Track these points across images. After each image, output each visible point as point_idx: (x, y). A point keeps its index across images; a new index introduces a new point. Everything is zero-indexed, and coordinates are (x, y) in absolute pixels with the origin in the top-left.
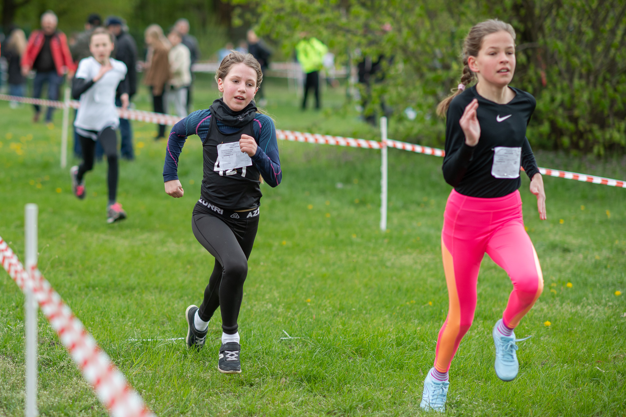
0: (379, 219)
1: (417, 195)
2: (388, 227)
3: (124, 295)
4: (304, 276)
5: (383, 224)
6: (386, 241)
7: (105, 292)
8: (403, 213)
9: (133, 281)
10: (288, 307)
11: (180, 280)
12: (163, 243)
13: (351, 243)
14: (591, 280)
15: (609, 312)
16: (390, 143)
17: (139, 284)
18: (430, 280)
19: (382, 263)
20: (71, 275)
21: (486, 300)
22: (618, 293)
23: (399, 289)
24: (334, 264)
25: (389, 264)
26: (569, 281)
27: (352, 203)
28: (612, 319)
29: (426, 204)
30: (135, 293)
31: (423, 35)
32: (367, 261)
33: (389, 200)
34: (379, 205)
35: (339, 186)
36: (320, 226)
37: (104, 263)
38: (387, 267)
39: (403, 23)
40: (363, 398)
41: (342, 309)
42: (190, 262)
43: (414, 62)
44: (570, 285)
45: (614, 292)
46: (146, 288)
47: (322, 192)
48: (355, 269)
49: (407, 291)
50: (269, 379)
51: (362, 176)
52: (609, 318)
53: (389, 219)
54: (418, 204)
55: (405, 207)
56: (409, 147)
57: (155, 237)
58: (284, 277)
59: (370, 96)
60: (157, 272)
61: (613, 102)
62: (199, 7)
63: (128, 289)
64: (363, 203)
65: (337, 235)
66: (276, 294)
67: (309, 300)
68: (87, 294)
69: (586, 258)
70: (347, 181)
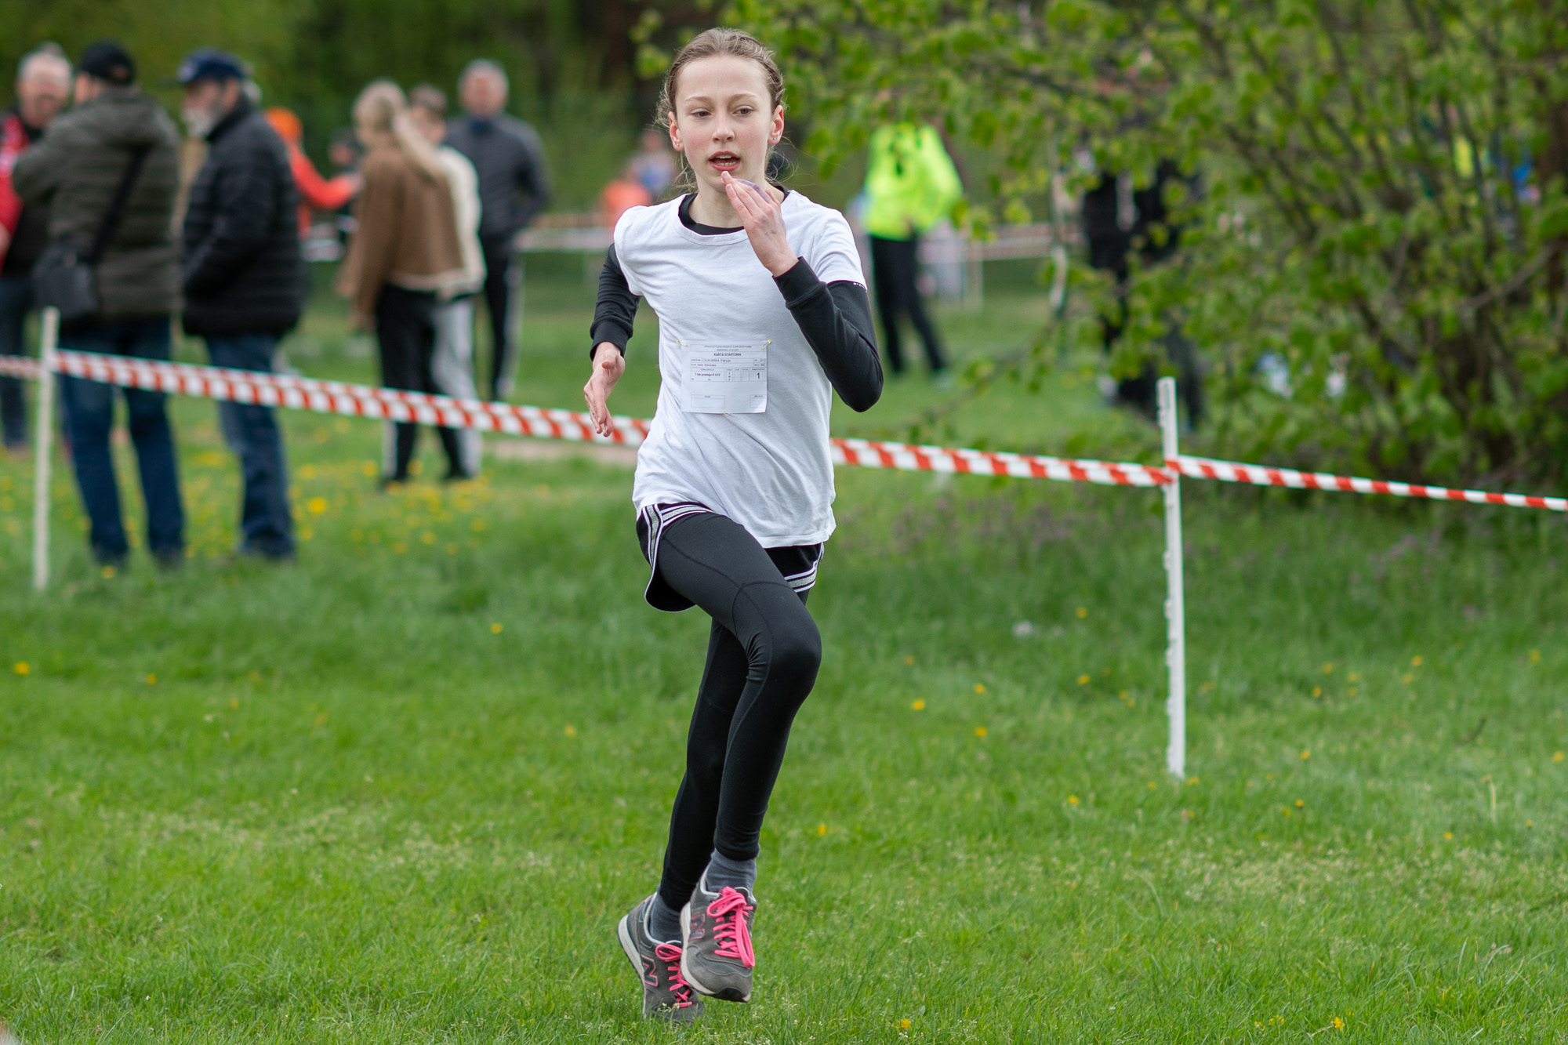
1: (1299, 656)
2: (1188, 769)
3: (244, 1018)
4: (890, 940)
5: (1176, 758)
6: (1185, 814)
7: (179, 1010)
8: (1249, 717)
9: (278, 969)
11: (447, 961)
12: (389, 839)
13: (1063, 827)
16: (1192, 467)
17: (297, 979)
18: (1339, 943)
19: (1172, 891)
20: (57, 955)
21: (1534, 1007)
23: (1228, 978)
24: (997, 899)
25: (1193, 893)
27: (1067, 688)
29: (1332, 686)
30: (284, 1012)
31: (1307, 88)
32: (1118, 886)
33: (1195, 675)
34: (1163, 693)
35: (1024, 629)
36: (953, 772)
37: (177, 911)
38: (1186, 904)
39: (1236, 47)
42: (482, 904)
43: (1279, 184)
46: (326, 994)
47: (963, 654)
49: (1257, 982)
51: (1102, 595)
53: (1192, 739)
54: (1304, 686)
55: (1256, 697)
56: (1259, 475)
57: (363, 819)
58: (821, 946)
59: (1125, 312)
60: (364, 941)
62: (532, 25)
63: (259, 999)
64: (1106, 686)
65: (1010, 797)
66: (789, 1005)
67: (906, 1022)
68: (111, 1018)
70: (1052, 612)
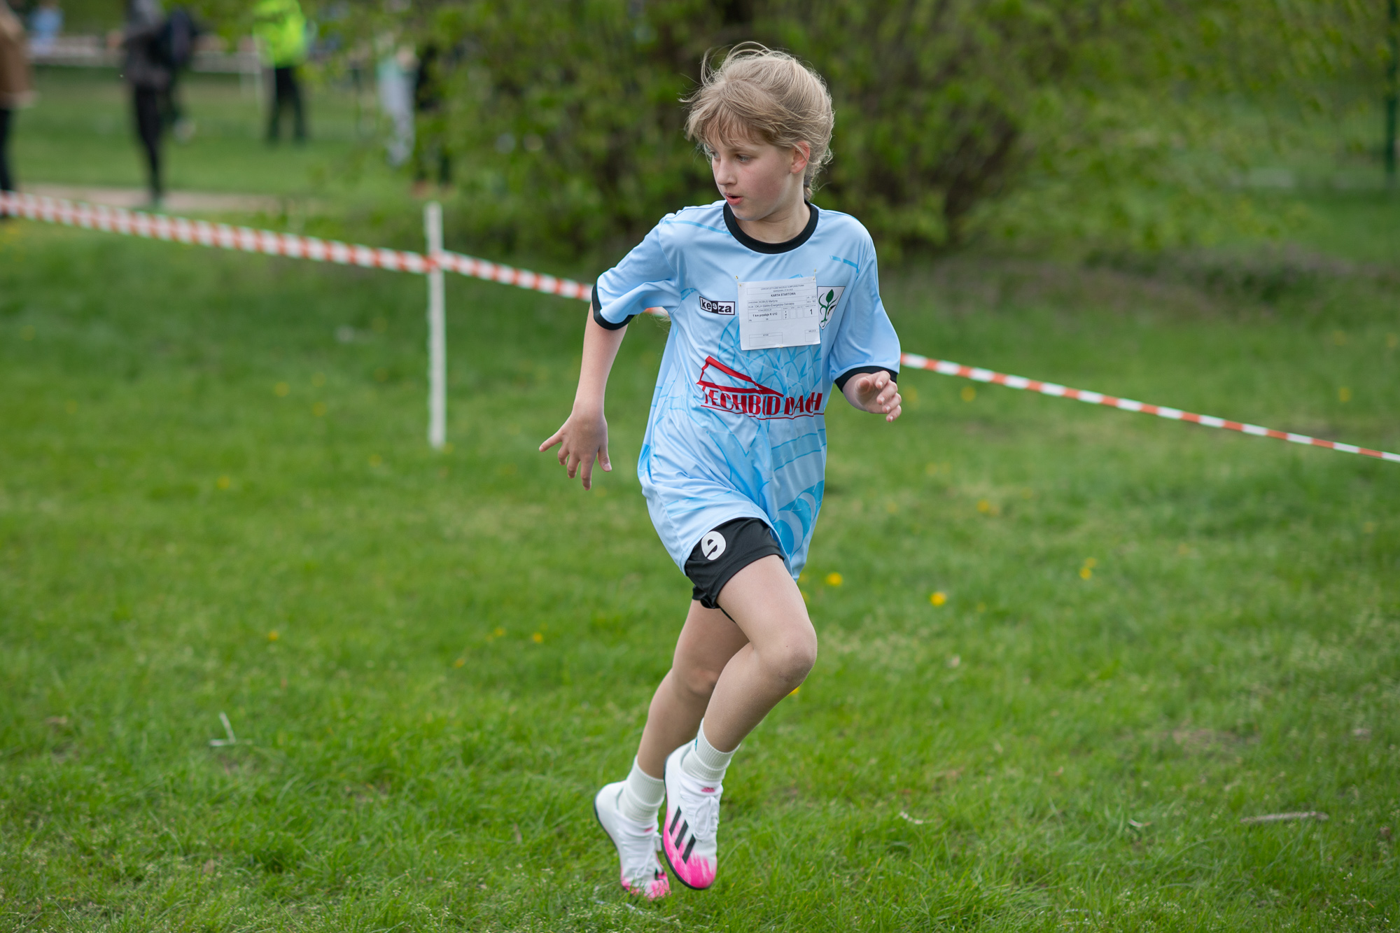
0: (425, 419)
2: (450, 437)
4: (266, 569)
5: (437, 433)
6: (442, 473)
10: (228, 655)
13: (368, 481)
14: (880, 565)
15: (922, 655)
16: (448, 262)
19: (434, 530)
22: (939, 598)
23: (470, 602)
24: (330, 535)
25: (448, 532)
26: (834, 569)
27: (370, 378)
28: (929, 674)
29: (529, 379)
32: (401, 527)
34: (424, 383)
35: (346, 335)
36: (301, 439)
38: (445, 541)
40: (387, 913)
41: (344, 662)
42: (15, 540)
44: (835, 579)
45: (927, 598)
48: (374, 550)
49: (488, 605)
50: (178, 862)
51: (391, 314)
52: (921, 671)
53: (450, 417)
54: (513, 378)
55: (485, 384)
56: (486, 271)
58: (222, 574)
61: (915, 150)
64: (394, 377)
65: (337, 460)
66: (202, 622)
69: (866, 509)
70: (361, 323)
